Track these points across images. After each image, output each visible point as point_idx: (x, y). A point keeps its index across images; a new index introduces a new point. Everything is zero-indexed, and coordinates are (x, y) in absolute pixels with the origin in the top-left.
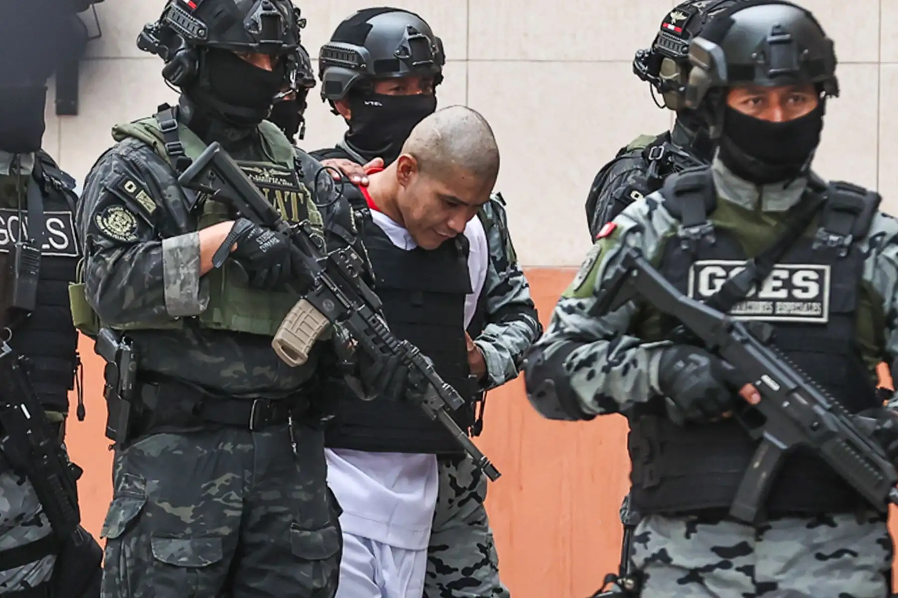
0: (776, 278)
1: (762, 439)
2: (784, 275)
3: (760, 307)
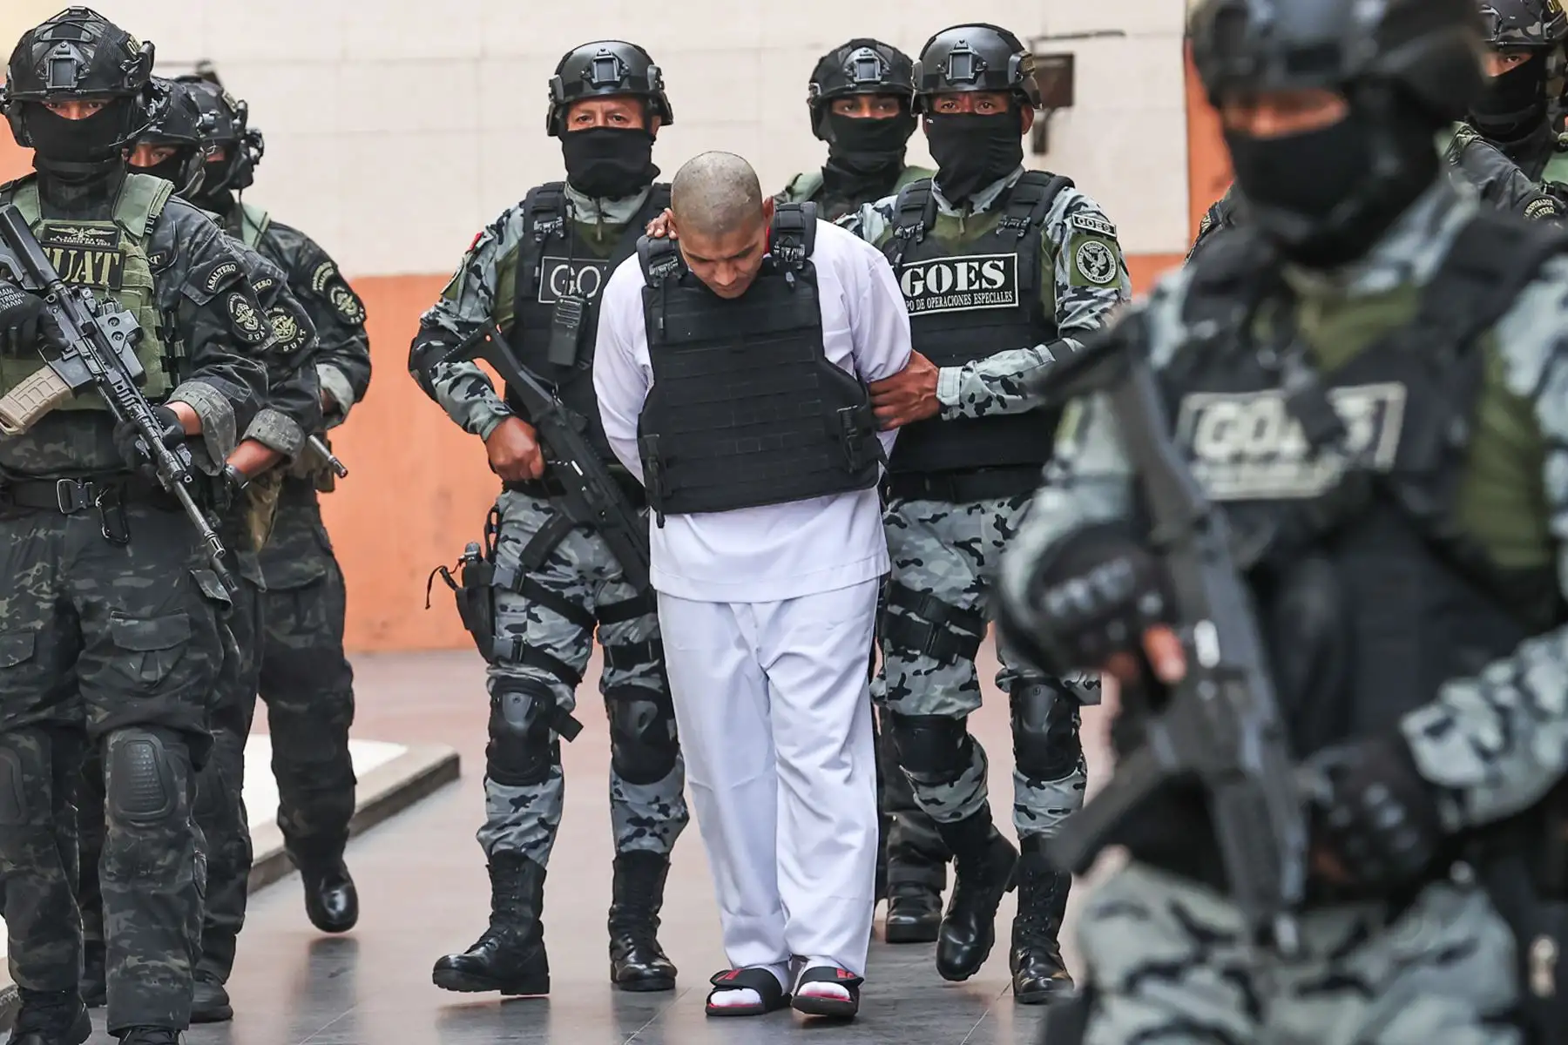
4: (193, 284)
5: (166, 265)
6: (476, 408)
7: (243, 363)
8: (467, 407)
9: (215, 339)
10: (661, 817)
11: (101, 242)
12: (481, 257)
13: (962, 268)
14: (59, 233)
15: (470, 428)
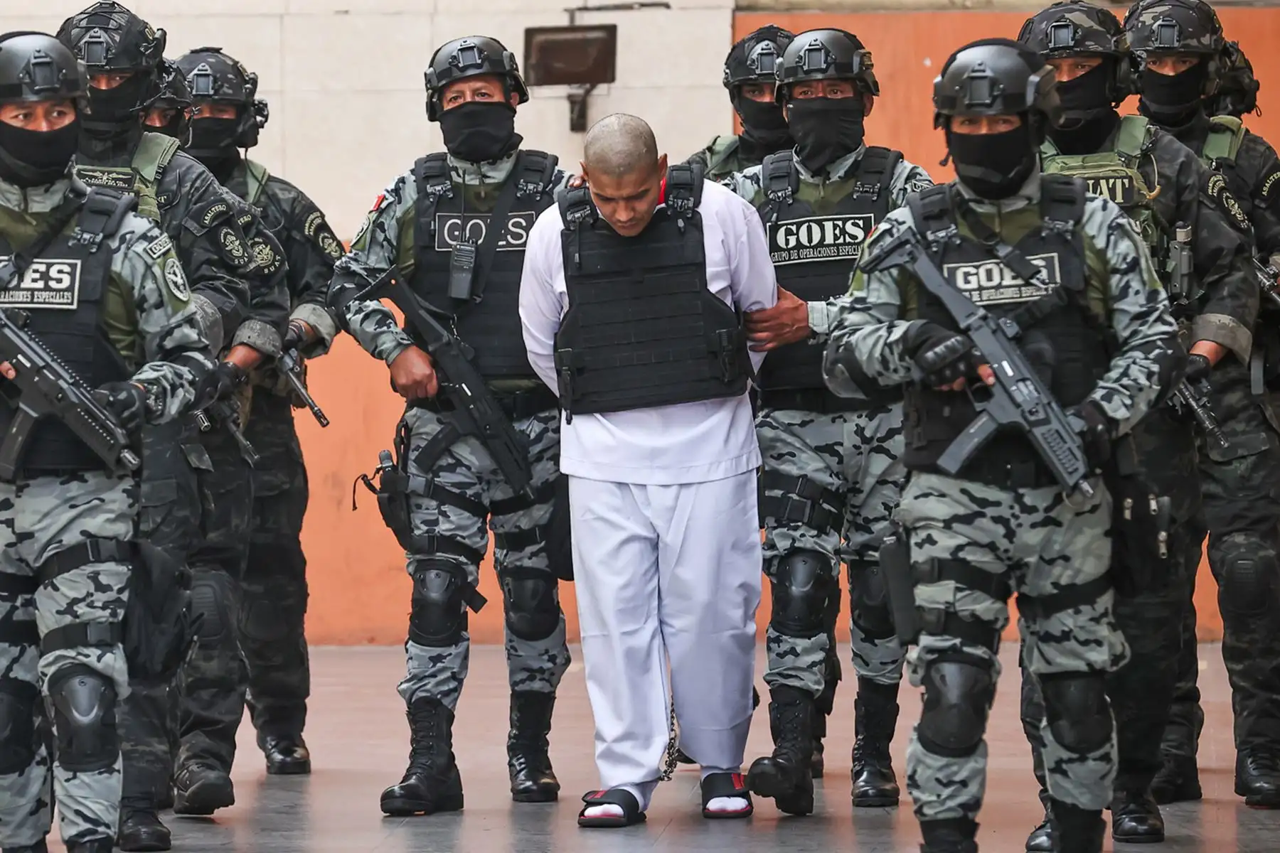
0: (36, 271)
1: (18, 408)
2: (43, 268)
3: (20, 296)
4: (192, 218)
5: (170, 203)
6: (384, 338)
7: (229, 281)
8: (376, 336)
9: (209, 262)
10: (550, 665)
11: (120, 184)
12: (384, 215)
13: (828, 226)
14: (87, 176)
15: (378, 354)
